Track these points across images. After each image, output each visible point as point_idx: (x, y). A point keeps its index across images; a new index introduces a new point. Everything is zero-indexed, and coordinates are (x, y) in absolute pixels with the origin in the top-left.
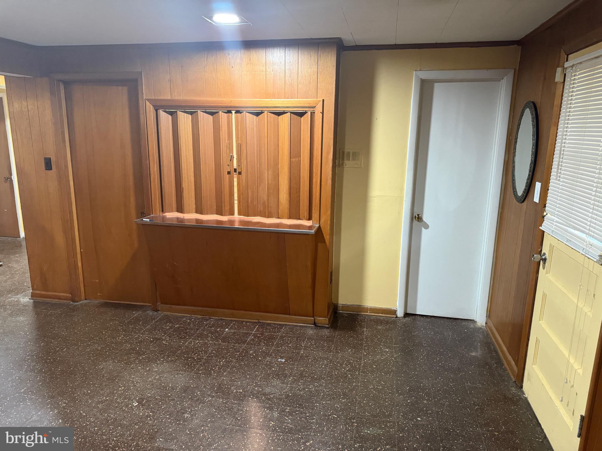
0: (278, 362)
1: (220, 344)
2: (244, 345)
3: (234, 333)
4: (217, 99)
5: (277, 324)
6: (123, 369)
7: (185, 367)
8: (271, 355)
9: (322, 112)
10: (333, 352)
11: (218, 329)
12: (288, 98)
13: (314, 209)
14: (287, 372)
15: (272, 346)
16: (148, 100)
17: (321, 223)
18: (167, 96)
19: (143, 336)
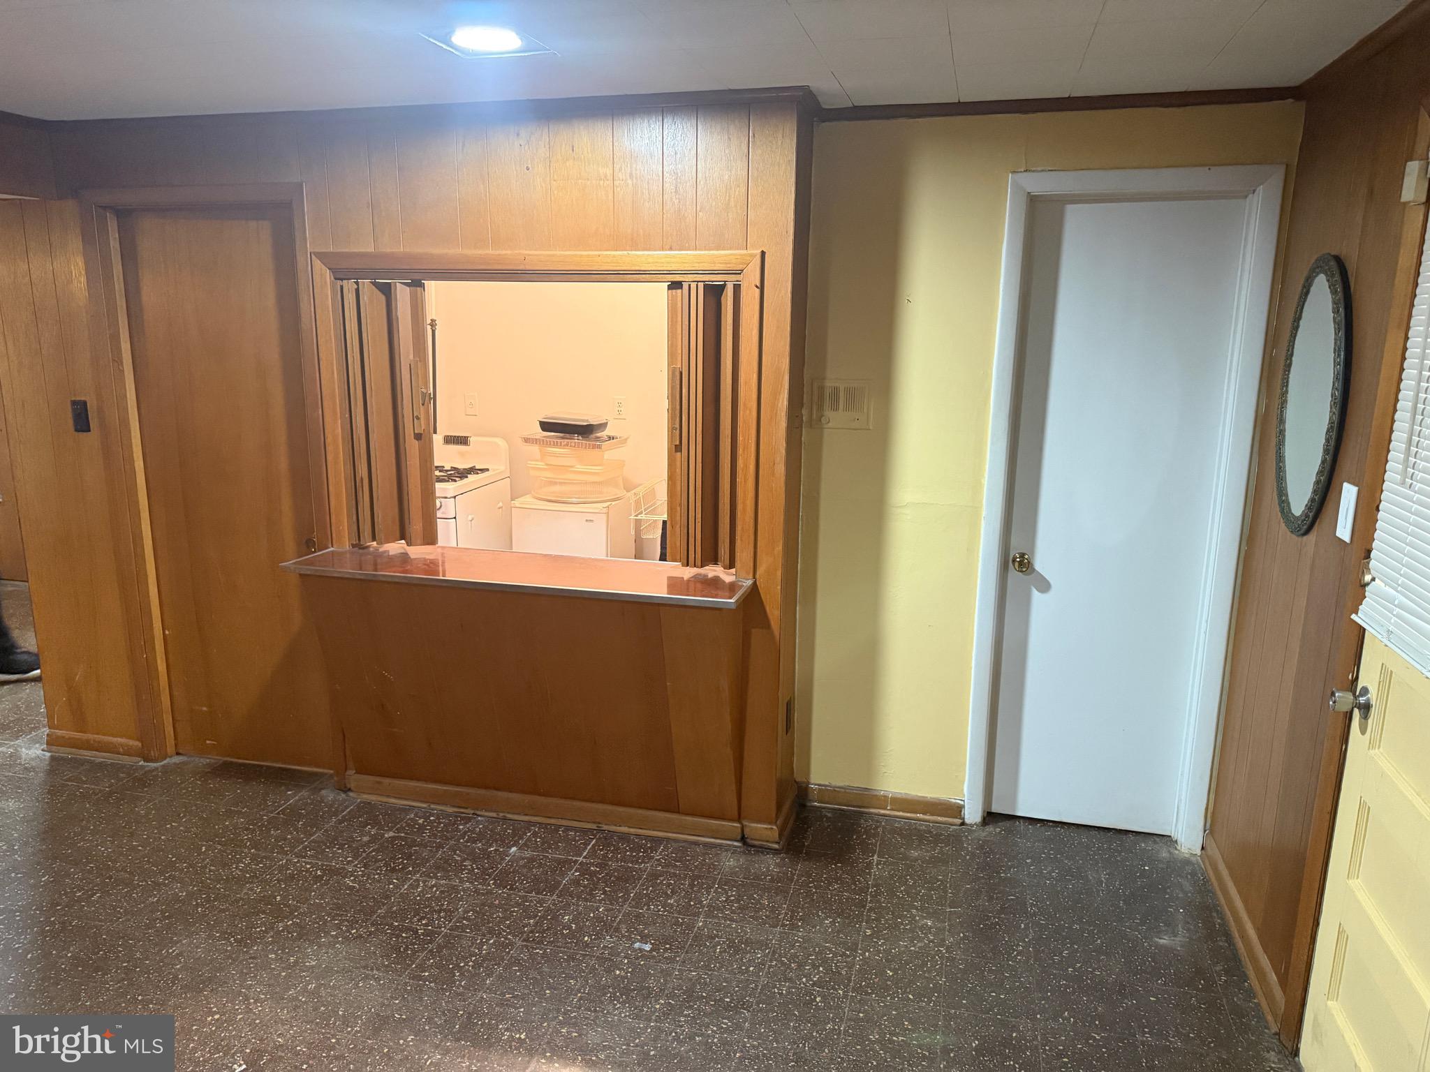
0: (635, 950)
1: (490, 892)
2: (551, 895)
3: (531, 860)
4: (490, 252)
5: (647, 837)
6: (230, 958)
7: (388, 957)
8: (617, 930)
9: (758, 285)
10: (783, 925)
11: (491, 846)
12: (671, 249)
13: (742, 540)
14: (651, 983)
15: (625, 901)
16: (321, 256)
17: (757, 576)
18: (367, 247)
19: (298, 862)
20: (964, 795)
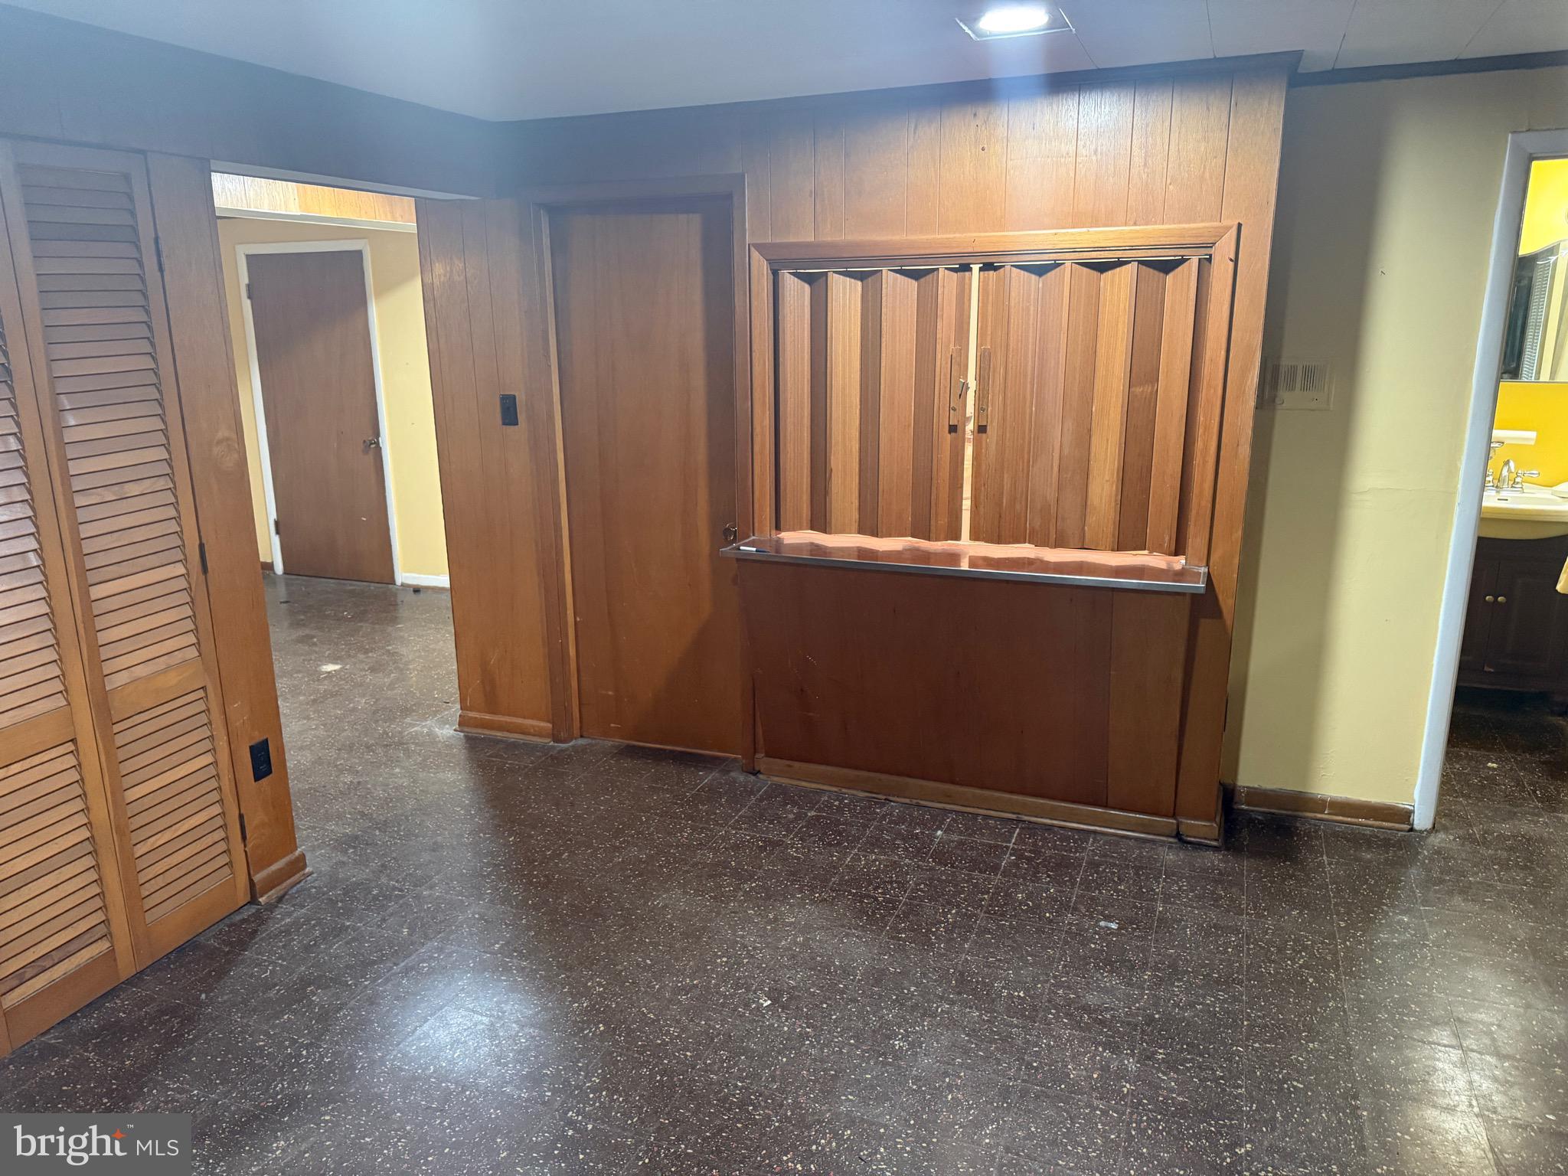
0: (1101, 928)
1: (932, 869)
2: (996, 875)
3: (961, 843)
4: (937, 236)
5: (1072, 829)
6: (711, 911)
7: (861, 919)
8: (1075, 909)
9: (1233, 258)
10: (1248, 914)
11: (915, 829)
12: (1135, 224)
13: (1195, 525)
14: (1130, 956)
15: (1073, 885)
16: (759, 247)
17: (1211, 564)
18: (804, 235)
19: (736, 833)
20: (1414, 801)
